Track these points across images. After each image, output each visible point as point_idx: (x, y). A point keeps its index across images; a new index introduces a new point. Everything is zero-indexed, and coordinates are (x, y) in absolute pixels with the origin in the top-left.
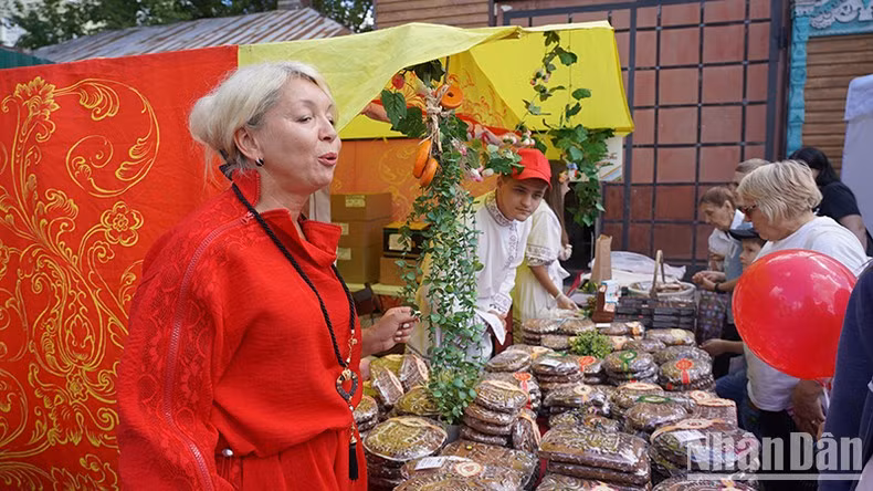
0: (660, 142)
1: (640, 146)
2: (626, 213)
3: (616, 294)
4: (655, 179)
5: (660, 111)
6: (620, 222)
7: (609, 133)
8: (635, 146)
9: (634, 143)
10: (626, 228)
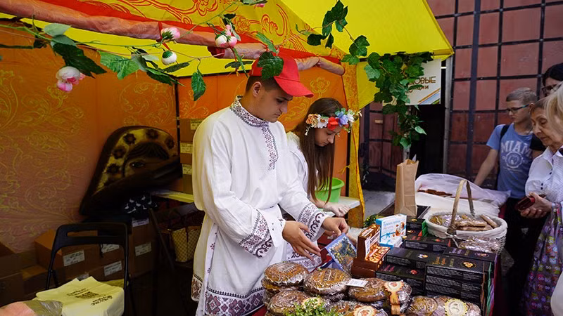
0: (502, 75)
1: (484, 79)
2: (470, 135)
3: (397, 233)
4: (497, 107)
5: (503, 47)
6: (465, 143)
7: (427, 57)
8: (479, 79)
9: (479, 76)
10: (470, 149)
